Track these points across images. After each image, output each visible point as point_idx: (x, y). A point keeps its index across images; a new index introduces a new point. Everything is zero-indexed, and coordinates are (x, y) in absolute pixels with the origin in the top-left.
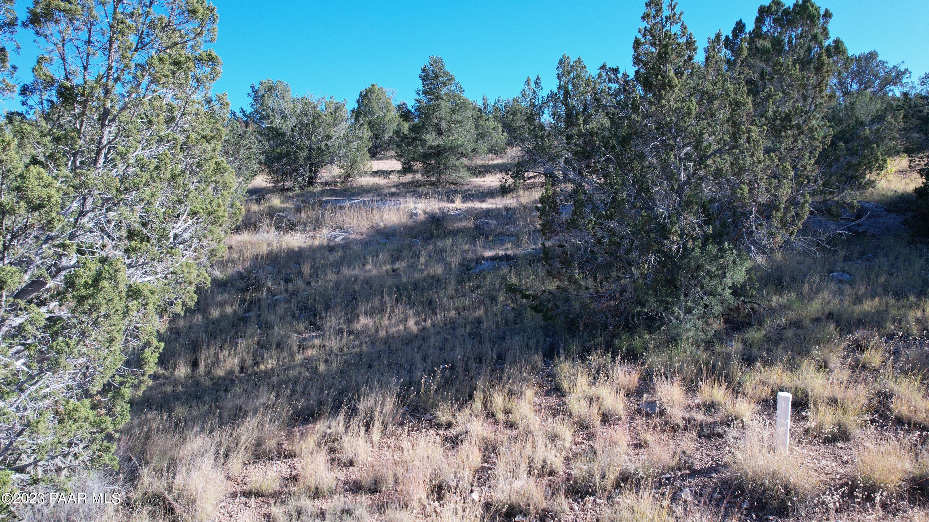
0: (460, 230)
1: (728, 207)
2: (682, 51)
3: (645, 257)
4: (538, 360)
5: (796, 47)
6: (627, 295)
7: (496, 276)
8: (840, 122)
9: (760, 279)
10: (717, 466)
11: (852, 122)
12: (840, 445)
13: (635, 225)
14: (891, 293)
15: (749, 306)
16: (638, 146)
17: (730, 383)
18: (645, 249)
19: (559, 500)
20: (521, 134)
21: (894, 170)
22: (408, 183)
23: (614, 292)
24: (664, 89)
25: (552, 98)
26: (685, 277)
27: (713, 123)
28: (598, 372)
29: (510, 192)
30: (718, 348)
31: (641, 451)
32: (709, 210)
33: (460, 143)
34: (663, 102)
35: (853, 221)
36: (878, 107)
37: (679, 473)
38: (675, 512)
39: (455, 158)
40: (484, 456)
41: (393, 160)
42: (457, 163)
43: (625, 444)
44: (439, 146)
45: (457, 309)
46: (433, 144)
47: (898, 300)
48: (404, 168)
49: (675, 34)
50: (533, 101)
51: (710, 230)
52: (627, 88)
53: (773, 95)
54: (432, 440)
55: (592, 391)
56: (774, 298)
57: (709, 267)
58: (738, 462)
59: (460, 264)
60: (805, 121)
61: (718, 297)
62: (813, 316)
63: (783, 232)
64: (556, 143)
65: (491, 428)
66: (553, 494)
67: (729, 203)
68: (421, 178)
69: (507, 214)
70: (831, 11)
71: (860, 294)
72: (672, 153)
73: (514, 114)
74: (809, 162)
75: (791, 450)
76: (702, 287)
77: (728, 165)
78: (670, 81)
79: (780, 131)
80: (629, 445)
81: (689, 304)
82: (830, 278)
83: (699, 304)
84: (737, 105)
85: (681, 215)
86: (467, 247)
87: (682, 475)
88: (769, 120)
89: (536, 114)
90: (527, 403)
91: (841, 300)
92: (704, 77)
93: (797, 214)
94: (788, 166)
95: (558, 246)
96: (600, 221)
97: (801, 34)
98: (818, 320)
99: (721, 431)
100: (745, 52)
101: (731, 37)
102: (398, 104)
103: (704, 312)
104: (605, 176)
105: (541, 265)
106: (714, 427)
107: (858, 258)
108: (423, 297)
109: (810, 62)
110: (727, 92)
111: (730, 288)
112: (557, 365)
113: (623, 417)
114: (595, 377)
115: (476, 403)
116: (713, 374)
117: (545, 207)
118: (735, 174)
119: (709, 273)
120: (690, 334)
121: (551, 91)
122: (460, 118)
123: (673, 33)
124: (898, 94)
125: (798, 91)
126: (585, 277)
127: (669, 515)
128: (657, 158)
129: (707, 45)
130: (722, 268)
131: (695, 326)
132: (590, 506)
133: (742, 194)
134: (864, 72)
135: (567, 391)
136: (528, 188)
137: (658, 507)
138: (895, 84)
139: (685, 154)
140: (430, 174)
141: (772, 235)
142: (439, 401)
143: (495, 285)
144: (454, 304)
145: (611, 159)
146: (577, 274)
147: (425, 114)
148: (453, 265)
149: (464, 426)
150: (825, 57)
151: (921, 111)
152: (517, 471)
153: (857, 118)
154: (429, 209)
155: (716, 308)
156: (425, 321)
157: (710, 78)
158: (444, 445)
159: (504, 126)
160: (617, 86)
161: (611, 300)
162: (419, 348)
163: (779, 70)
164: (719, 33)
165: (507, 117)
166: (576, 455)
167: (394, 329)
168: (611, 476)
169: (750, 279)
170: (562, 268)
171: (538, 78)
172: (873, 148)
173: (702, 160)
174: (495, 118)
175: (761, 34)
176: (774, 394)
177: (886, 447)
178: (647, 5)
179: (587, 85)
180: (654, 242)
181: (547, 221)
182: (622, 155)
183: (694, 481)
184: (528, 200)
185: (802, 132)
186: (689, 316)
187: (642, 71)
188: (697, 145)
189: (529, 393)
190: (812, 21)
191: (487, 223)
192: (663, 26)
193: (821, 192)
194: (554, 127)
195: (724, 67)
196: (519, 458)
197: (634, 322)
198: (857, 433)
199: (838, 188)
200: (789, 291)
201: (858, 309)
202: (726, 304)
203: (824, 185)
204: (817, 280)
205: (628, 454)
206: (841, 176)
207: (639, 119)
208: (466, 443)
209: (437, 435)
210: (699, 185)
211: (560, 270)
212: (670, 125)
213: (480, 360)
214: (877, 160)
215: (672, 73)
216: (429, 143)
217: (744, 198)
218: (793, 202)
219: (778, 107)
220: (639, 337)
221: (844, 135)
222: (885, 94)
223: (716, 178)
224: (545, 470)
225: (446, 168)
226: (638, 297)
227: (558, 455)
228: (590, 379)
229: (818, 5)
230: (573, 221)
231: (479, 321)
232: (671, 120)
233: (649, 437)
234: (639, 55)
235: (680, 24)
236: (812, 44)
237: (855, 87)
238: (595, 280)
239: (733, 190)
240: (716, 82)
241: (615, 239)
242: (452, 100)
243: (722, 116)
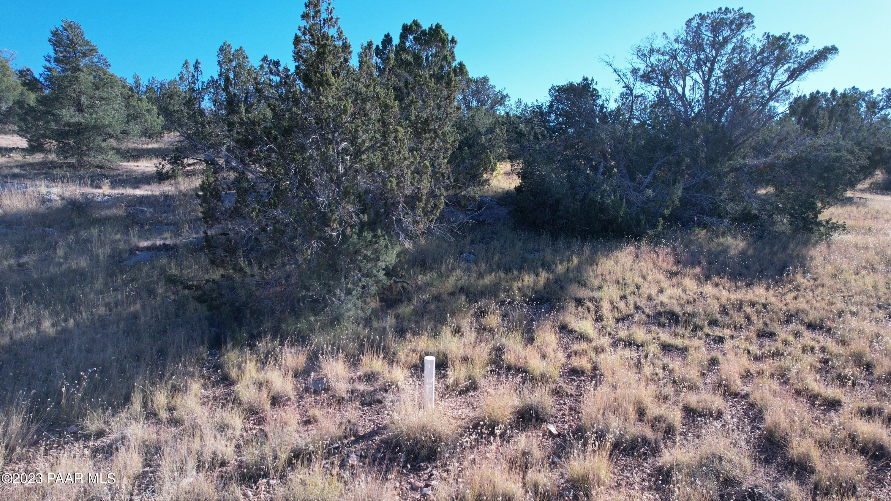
0: (109, 219)
1: (380, 198)
2: (338, 52)
3: (308, 243)
4: (204, 351)
5: (432, 63)
6: (293, 281)
7: (154, 268)
8: (465, 130)
9: (408, 262)
10: (378, 429)
11: (472, 131)
12: (470, 394)
13: (298, 213)
14: (502, 269)
15: (400, 285)
16: (299, 138)
17: (387, 354)
18: (308, 236)
19: (231, 489)
20: (179, 119)
21: (502, 172)
22: (38, 164)
23: (280, 278)
24: (323, 86)
25: (213, 85)
26: (345, 261)
27: (366, 122)
28: (266, 357)
29: (168, 178)
30: (375, 324)
31: (311, 427)
32: (364, 200)
33: (106, 123)
34: (322, 98)
35: (476, 211)
36: (490, 121)
37: (346, 441)
38: (343, 477)
39: (100, 139)
40: (146, 459)
41: (15, 135)
42: (104, 145)
43: (295, 422)
44: (79, 124)
45: (107, 305)
46: (71, 121)
47: (507, 274)
48: (30, 145)
49: (332, 37)
50: (193, 85)
51: (366, 218)
52: (288, 81)
53: (415, 102)
54: (78, 455)
55: (261, 376)
56: (420, 277)
57: (365, 252)
58: (396, 422)
59: (109, 256)
60: (439, 127)
61: (373, 279)
62: (450, 291)
63: (425, 220)
64: (218, 131)
65: (153, 429)
66: (225, 484)
67: (382, 194)
68: (56, 159)
69: (165, 201)
70: (456, 38)
71: (482, 270)
72: (331, 146)
73: (171, 96)
74: (443, 161)
75: (437, 405)
76: (360, 270)
77: (379, 160)
78: (327, 80)
79: (421, 133)
80: (298, 423)
81: (349, 286)
82: (461, 259)
83: (358, 286)
84: (386, 107)
85: (339, 204)
86: (118, 237)
87: (348, 443)
88: (412, 123)
89: (195, 99)
90: (193, 397)
91: (469, 276)
92: (358, 80)
93: (435, 205)
94: (427, 163)
95: (221, 234)
96: (263, 209)
97: (435, 54)
98: (453, 294)
99: (380, 397)
100: (392, 62)
101: (381, 47)
102: (19, 69)
103: (363, 292)
104: (268, 165)
105: (203, 254)
106: (374, 394)
107: (480, 242)
108: (62, 294)
109: (442, 78)
110: (377, 95)
111: (383, 269)
112: (224, 355)
113: (292, 398)
114: (263, 363)
115: (134, 405)
116: (372, 347)
117: (206, 195)
118: (386, 169)
119: (365, 257)
120: (351, 313)
121: (211, 77)
122: (105, 95)
123: (330, 35)
124: (503, 113)
125: (434, 101)
126: (250, 265)
127: (338, 481)
128: (317, 151)
129: (360, 50)
130: (376, 251)
131: (355, 305)
132: (263, 489)
133: (391, 186)
134: (480, 92)
135: (236, 379)
136: (188, 175)
137: (329, 476)
138: (501, 105)
139: (343, 149)
140: (67, 155)
141: (416, 222)
142: (86, 409)
143: (153, 277)
144: (103, 300)
145: (273, 149)
146: (242, 263)
147: (59, 85)
148: (101, 257)
149: (119, 432)
150: (452, 75)
151: (517, 128)
152: (184, 468)
153: (477, 128)
154: (67, 194)
155: (372, 288)
156: (66, 321)
157: (363, 81)
158: (95, 457)
159: (160, 108)
160: (278, 79)
161: (276, 286)
162: (59, 352)
163: (419, 81)
164: (371, 42)
165: (163, 99)
166: (247, 442)
167: (22, 334)
168: (282, 456)
169: (400, 261)
170: (226, 256)
171: (197, 62)
172: (487, 153)
173: (357, 155)
174: (150, 99)
175: (405, 49)
176: (422, 359)
177: (501, 389)
178: (306, 6)
179: (249, 74)
180: (316, 229)
181: (209, 209)
182: (284, 146)
183: (359, 446)
184: (189, 188)
185: (437, 136)
186: (350, 297)
187: (302, 67)
188: (353, 141)
189: (195, 386)
190: (443, 44)
191: (142, 211)
192: (322, 28)
193: (453, 187)
194: (215, 114)
195: (375, 73)
196: (186, 455)
197: (300, 306)
198: (482, 382)
199: (465, 184)
200: (431, 271)
201: (481, 282)
202: (380, 284)
203: (454, 181)
204: (452, 261)
205: (298, 432)
206: (467, 174)
207: (300, 112)
208: (122, 450)
209: (85, 447)
210: (355, 177)
211: (225, 258)
212: (328, 120)
213: (138, 358)
214: (491, 162)
215: (329, 72)
216: (66, 119)
217: (393, 190)
218: (432, 194)
219: (419, 113)
220: (305, 319)
221: (468, 141)
222: (495, 112)
223: (369, 172)
224: (215, 461)
225: (90, 150)
226: (302, 282)
227: (229, 444)
228: (259, 364)
229: (447, 32)
230: (236, 209)
231: (135, 316)
232: (329, 116)
233: (316, 412)
234: (299, 51)
235: (336, 28)
236: (444, 63)
237: (475, 103)
238: (260, 267)
239: (383, 182)
240: (369, 86)
241: (279, 226)
242: (94, 74)
243: (374, 116)
